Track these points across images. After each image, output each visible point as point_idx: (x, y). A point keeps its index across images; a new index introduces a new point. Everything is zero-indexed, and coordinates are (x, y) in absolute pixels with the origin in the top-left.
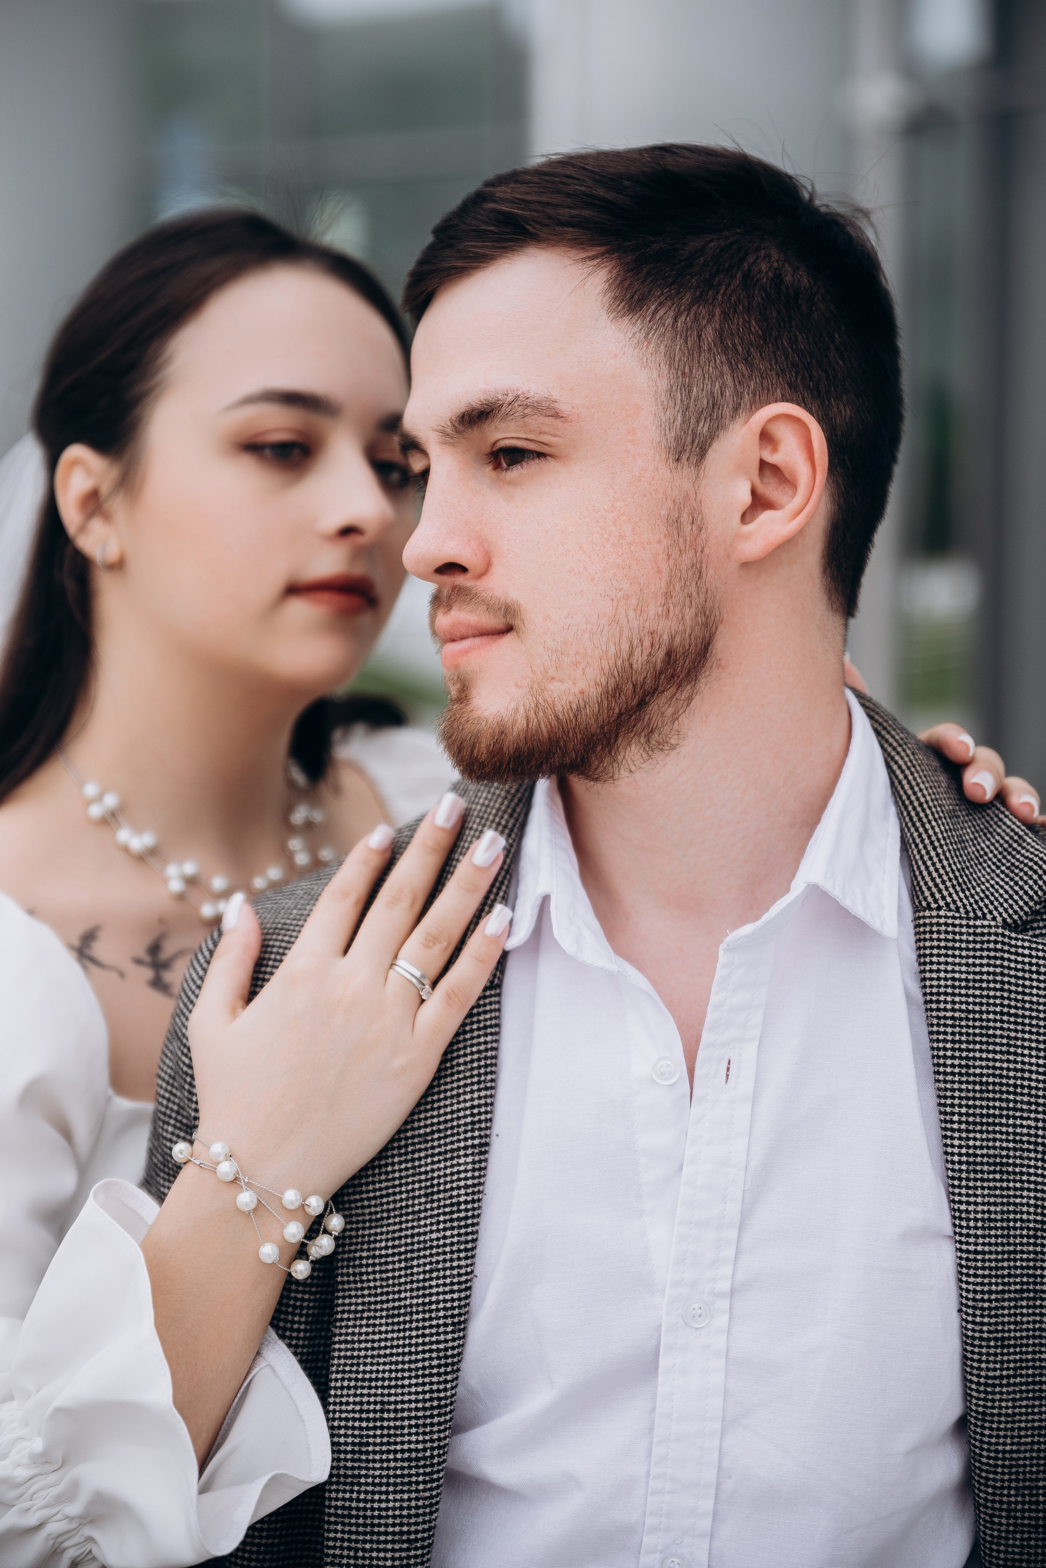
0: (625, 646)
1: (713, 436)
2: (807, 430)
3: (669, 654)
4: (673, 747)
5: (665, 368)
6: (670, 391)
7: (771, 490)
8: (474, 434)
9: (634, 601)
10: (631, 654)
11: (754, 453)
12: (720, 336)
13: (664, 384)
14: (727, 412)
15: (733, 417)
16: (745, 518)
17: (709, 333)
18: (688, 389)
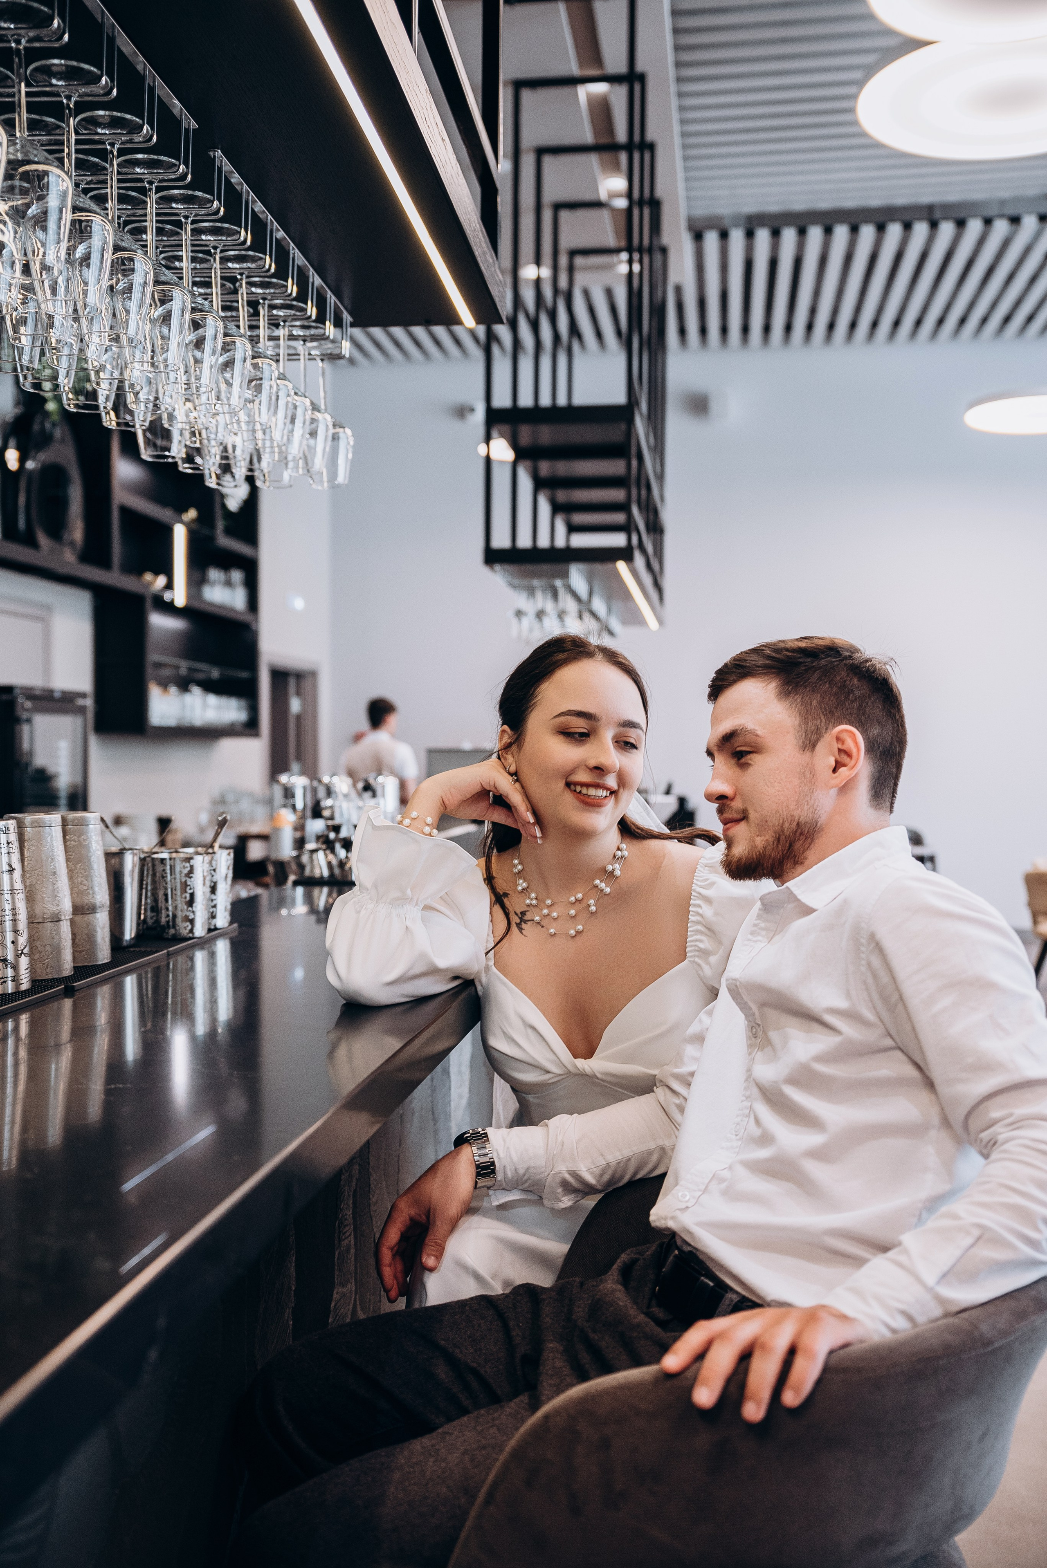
0: (781, 821)
1: (818, 740)
2: (854, 734)
3: (798, 824)
4: (802, 863)
5: (798, 717)
6: (800, 725)
7: (844, 759)
8: (728, 745)
9: (785, 804)
10: (783, 823)
11: (836, 746)
12: (820, 703)
13: (797, 722)
14: (823, 731)
15: (825, 732)
16: (835, 771)
17: (815, 703)
18: (807, 723)
